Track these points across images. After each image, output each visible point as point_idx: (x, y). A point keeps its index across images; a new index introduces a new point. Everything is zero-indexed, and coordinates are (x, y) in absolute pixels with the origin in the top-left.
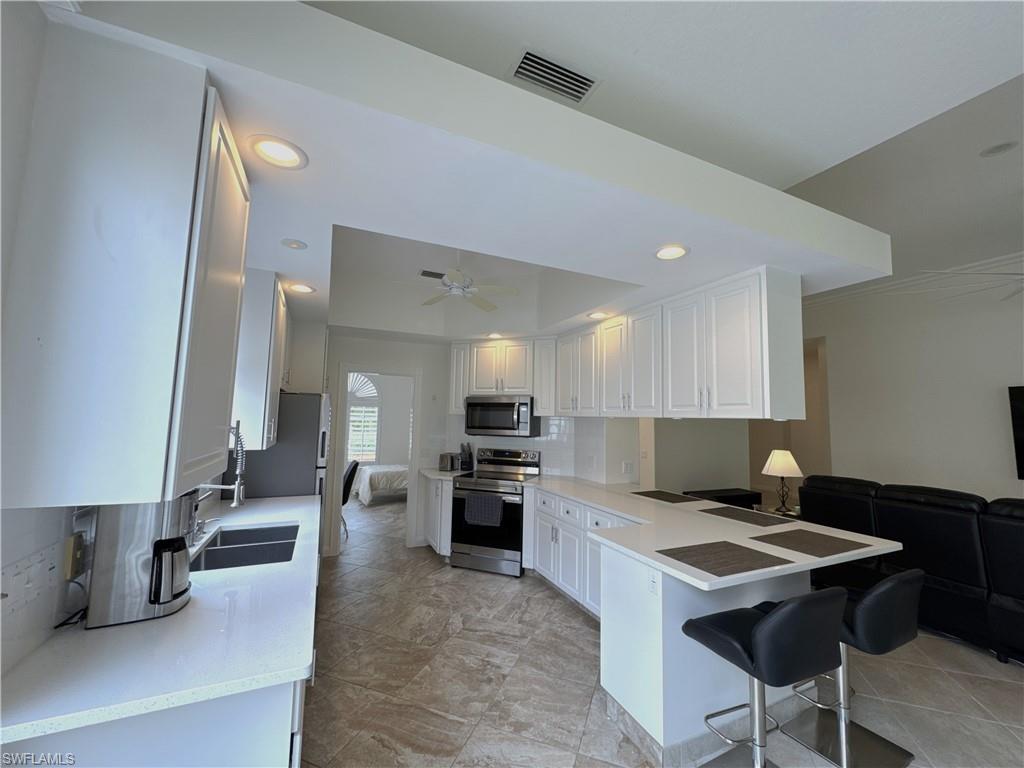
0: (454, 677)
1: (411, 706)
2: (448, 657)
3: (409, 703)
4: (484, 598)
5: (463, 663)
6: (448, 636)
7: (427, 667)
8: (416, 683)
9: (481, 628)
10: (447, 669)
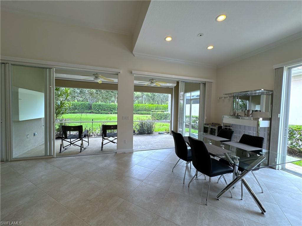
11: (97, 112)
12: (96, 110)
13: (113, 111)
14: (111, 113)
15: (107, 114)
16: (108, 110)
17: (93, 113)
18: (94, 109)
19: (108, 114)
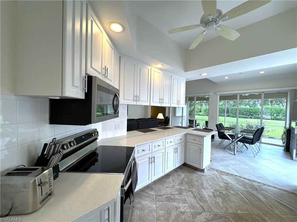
0: (231, 201)
1: (255, 207)
2: (226, 208)
3: (255, 208)
4: (170, 214)
5: (223, 202)
6: (216, 215)
7: (239, 212)
8: (248, 211)
9: (198, 205)
10: (231, 205)
11: (234, 116)
12: (233, 114)
13: (253, 116)
14: (251, 118)
15: (245, 118)
16: (247, 114)
17: (230, 116)
18: (231, 113)
19: (247, 118)
